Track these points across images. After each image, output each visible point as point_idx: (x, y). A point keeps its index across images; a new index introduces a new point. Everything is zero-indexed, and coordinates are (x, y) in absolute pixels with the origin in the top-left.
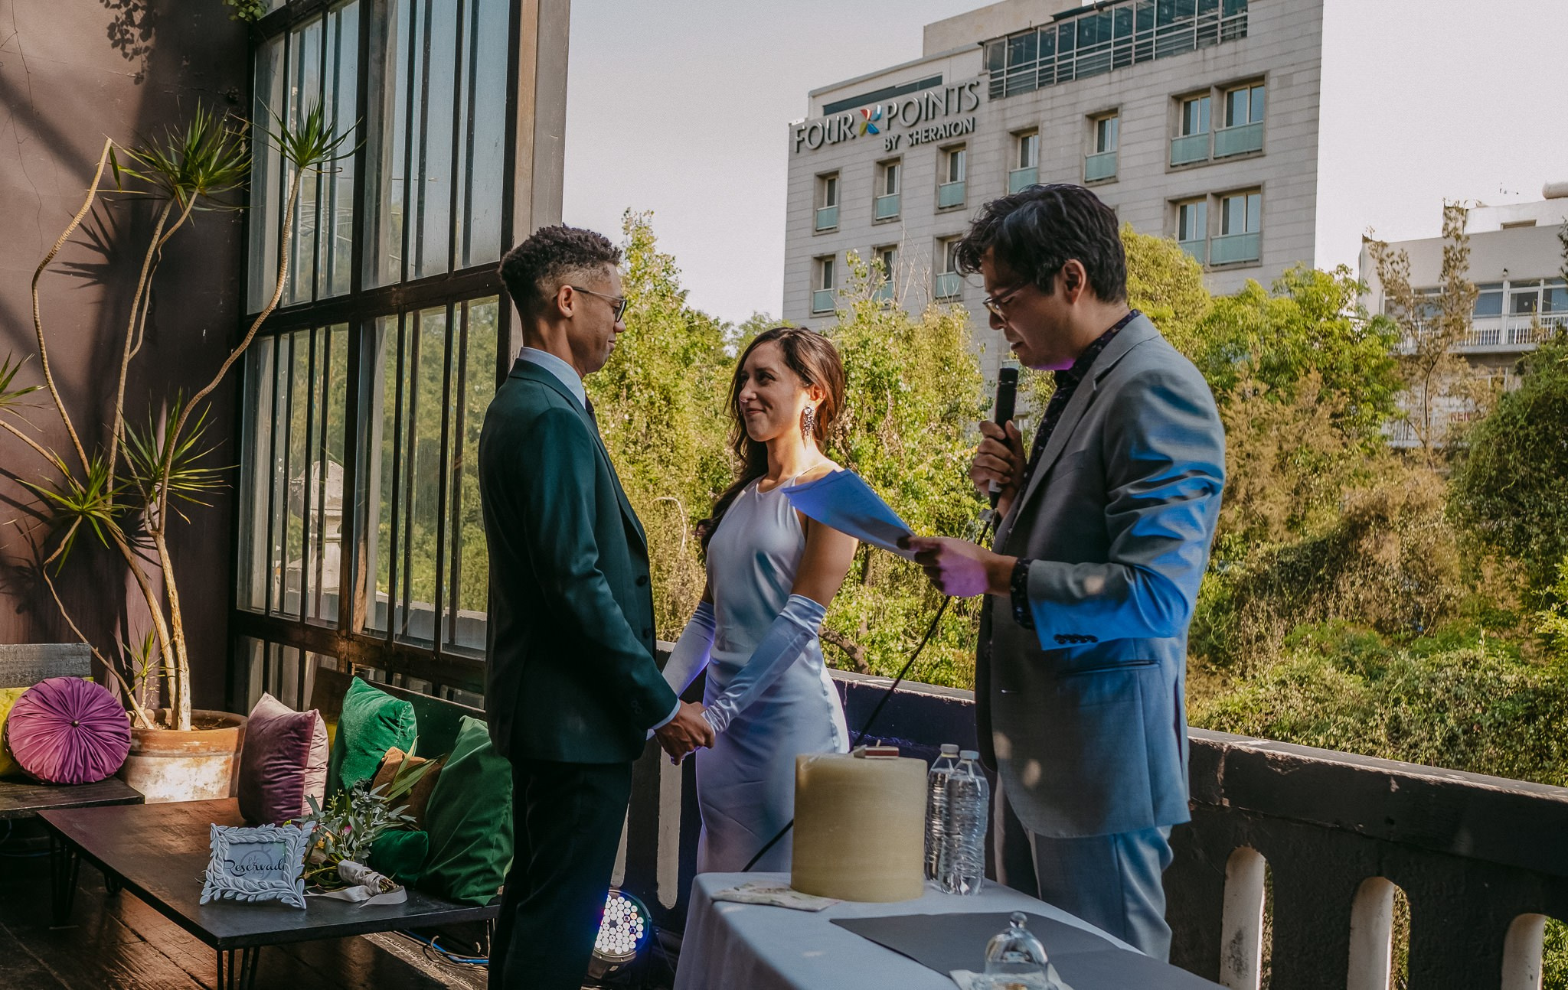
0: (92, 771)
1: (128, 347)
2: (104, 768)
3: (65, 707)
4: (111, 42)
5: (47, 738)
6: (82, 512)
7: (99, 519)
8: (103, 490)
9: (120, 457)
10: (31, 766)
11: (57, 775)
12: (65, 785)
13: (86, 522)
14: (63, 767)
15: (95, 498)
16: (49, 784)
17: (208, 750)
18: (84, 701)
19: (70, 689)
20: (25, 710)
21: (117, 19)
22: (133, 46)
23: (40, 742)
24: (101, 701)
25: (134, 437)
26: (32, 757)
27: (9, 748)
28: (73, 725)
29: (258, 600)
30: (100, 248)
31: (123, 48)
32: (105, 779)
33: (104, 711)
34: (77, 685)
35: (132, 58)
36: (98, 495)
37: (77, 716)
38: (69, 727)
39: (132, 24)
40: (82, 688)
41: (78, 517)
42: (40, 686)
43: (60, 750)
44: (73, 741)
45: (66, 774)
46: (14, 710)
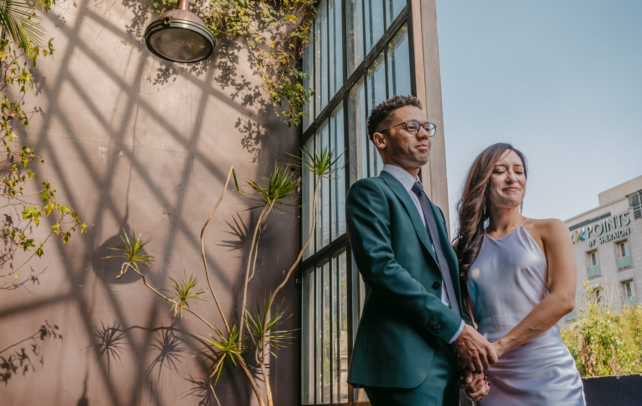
1: (248, 274)
4: (243, 146)
6: (226, 352)
7: (233, 354)
9: (245, 327)
13: (228, 355)
15: (233, 344)
21: (245, 137)
22: (252, 147)
25: (251, 317)
29: (311, 401)
30: (237, 234)
31: (247, 148)
35: (252, 152)
39: (251, 138)
41: (224, 354)
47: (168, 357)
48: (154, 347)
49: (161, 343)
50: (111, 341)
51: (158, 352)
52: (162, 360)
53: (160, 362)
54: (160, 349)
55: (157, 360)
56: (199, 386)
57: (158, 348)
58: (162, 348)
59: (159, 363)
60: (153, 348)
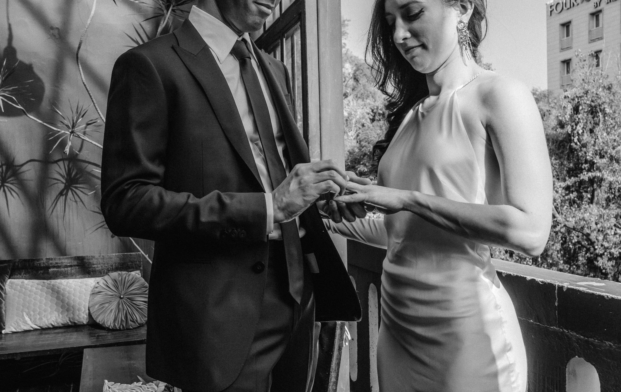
0: (130, 322)
2: (137, 321)
3: (117, 288)
5: (107, 305)
10: (99, 320)
11: (112, 325)
12: (117, 330)
14: (114, 321)
16: (108, 329)
18: (128, 284)
19: (120, 278)
20: (97, 290)
23: (103, 307)
24: (137, 284)
26: (99, 315)
28: (121, 298)
32: (138, 327)
33: (139, 290)
34: (125, 276)
37: (123, 293)
38: (118, 299)
40: (127, 278)
42: (106, 277)
43: (113, 311)
44: (120, 306)
45: (116, 325)
46: (92, 291)
47: (72, 190)
48: (56, 181)
49: (63, 177)
50: (7, 177)
51: (62, 186)
52: (66, 195)
53: (64, 197)
54: (63, 183)
55: (61, 194)
57: (61, 182)
58: (64, 181)
59: (62, 198)
60: (55, 183)
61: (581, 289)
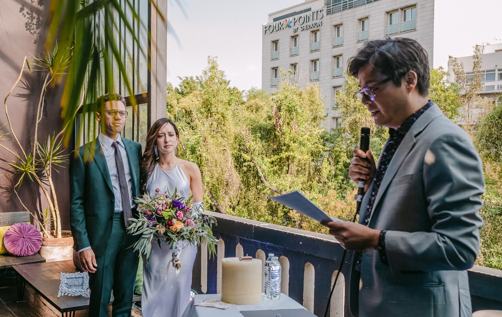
0: (30, 252)
1: (38, 119)
2: (34, 251)
3: (21, 232)
5: (16, 242)
6: (25, 171)
7: (30, 173)
8: (32, 164)
9: (37, 154)
10: (11, 251)
11: (19, 253)
12: (22, 256)
13: (26, 174)
14: (21, 251)
15: (29, 166)
16: (17, 256)
17: (66, 244)
18: (27, 230)
19: (22, 227)
20: (9, 234)
23: (14, 243)
24: (33, 230)
25: (41, 147)
26: (11, 248)
27: (4, 246)
28: (24, 238)
30: (28, 89)
32: (34, 254)
33: (33, 233)
34: (25, 225)
36: (30, 165)
37: (25, 235)
38: (23, 238)
40: (26, 226)
41: (24, 173)
42: (13, 226)
43: (20, 246)
44: (24, 243)
45: (22, 253)
46: (5, 234)
56: (5, 191)
61: (261, 226)
